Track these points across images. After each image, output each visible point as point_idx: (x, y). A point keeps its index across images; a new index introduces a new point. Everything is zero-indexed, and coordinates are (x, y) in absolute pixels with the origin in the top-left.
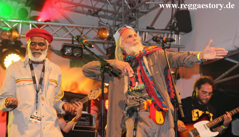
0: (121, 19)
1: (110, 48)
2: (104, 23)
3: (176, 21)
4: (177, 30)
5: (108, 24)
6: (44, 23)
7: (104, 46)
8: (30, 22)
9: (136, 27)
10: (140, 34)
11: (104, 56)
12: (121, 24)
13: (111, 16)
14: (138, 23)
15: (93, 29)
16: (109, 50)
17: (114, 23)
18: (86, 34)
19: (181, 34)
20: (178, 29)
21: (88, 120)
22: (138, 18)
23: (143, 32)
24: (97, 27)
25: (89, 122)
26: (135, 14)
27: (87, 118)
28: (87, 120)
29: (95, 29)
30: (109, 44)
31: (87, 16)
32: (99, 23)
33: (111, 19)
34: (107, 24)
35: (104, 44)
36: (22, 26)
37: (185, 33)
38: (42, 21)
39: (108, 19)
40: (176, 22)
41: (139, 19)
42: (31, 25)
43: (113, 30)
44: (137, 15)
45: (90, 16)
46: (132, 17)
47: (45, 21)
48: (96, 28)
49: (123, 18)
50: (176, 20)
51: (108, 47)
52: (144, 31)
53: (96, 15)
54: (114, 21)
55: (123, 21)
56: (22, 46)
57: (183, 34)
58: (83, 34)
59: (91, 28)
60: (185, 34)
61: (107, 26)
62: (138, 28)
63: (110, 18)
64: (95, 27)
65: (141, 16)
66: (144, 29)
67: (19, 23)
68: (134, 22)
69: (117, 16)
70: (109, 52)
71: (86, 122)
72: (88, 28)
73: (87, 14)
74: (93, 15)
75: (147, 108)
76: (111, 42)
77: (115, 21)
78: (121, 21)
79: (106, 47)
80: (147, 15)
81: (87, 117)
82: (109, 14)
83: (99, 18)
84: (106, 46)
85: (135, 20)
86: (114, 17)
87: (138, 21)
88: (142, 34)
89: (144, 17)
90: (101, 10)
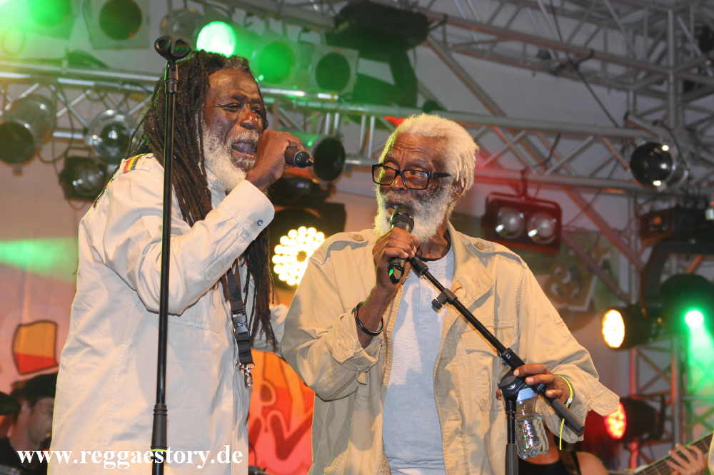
15: (597, 138)
16: (658, 220)
17: (631, 101)
24: (611, 132)
29: (605, 140)
31: (534, 75)
33: (619, 89)
48: (606, 134)
54: (631, 94)
59: (591, 138)
63: (618, 84)
69: (642, 75)
73: (533, 68)
74: (556, 72)
77: (635, 93)
82: (616, 70)
86: (632, 81)
90: (592, 55)
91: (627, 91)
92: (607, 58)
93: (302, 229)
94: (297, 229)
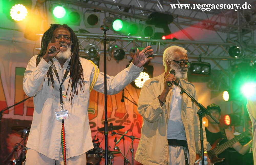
8: (159, 41)
15: (219, 46)
17: (228, 35)
29: (222, 46)
36: (151, 44)
42: (159, 43)
45: (205, 30)
56: (149, 65)
59: (217, 46)
74: (208, 28)
78: (237, 33)
82: (224, 27)
86: (228, 30)
90: (217, 23)
91: (227, 33)
92: (221, 24)
93: (142, 73)
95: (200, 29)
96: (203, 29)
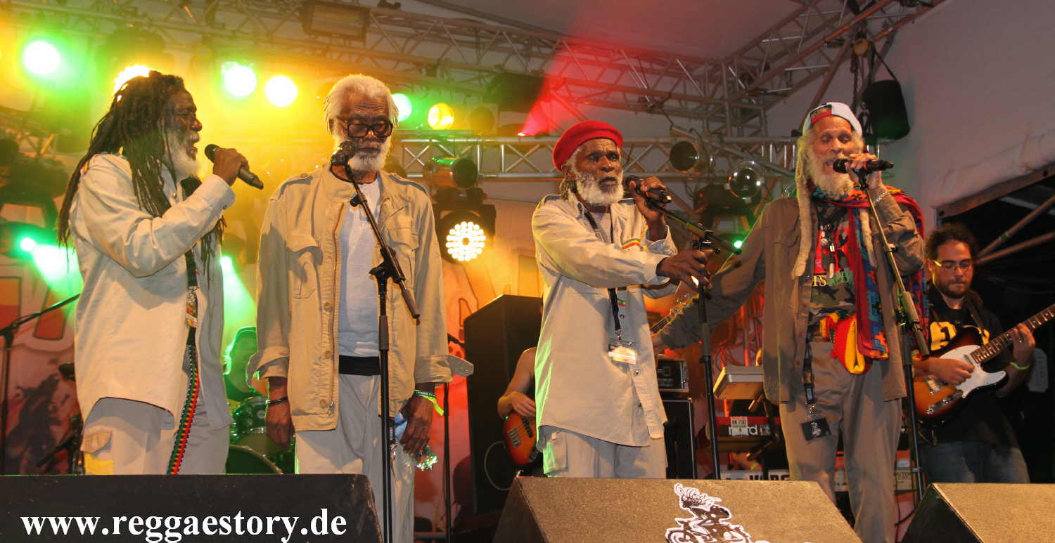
0: (723, 116)
1: (701, 191)
2: (684, 130)
3: (867, 111)
4: (872, 132)
5: (694, 131)
6: (534, 140)
7: (686, 186)
8: (500, 140)
9: (763, 133)
10: (776, 149)
11: (686, 212)
12: (723, 127)
13: (698, 108)
14: (766, 123)
15: (656, 145)
16: (701, 195)
17: (705, 125)
18: (640, 160)
19: (881, 144)
20: (874, 131)
21: (668, 373)
22: (765, 110)
23: (783, 144)
24: (668, 140)
25: (670, 380)
26: (757, 101)
27: (665, 369)
28: (667, 375)
29: (661, 146)
30: (699, 180)
32: (671, 129)
33: (696, 118)
34: (691, 130)
35: (685, 183)
36: (482, 150)
37: (893, 140)
38: (527, 136)
39: (690, 118)
40: (867, 114)
41: (768, 113)
42: (503, 147)
43: (707, 144)
44: (761, 102)
45: (644, 115)
46: (751, 107)
47: (538, 136)
48: (664, 144)
49: (727, 113)
50: (866, 108)
51: (696, 188)
52: (786, 143)
53: (660, 111)
54: (705, 121)
55: (728, 120)
56: (485, 202)
57: (886, 144)
58: (632, 160)
59: (651, 146)
60: (892, 142)
61: (691, 135)
62: (766, 136)
63: (694, 115)
64: (661, 140)
65: (772, 104)
66: (787, 138)
67: (476, 144)
68: (755, 121)
69: (712, 107)
70: (699, 202)
71: (665, 380)
72: (645, 145)
73: (636, 109)
74: (651, 111)
75: (827, 334)
76: (706, 175)
77: (708, 120)
78: (723, 120)
79: (693, 190)
80: (788, 100)
81: (667, 367)
82: (692, 106)
83: (667, 117)
84: (692, 186)
85: (758, 114)
86: (705, 112)
87: (766, 116)
88: (780, 150)
89: (780, 105)
90: (670, 96)
91: (702, 119)
92: (683, 98)
93: (464, 223)
94: (460, 223)
95: (632, 113)
96: (640, 113)
